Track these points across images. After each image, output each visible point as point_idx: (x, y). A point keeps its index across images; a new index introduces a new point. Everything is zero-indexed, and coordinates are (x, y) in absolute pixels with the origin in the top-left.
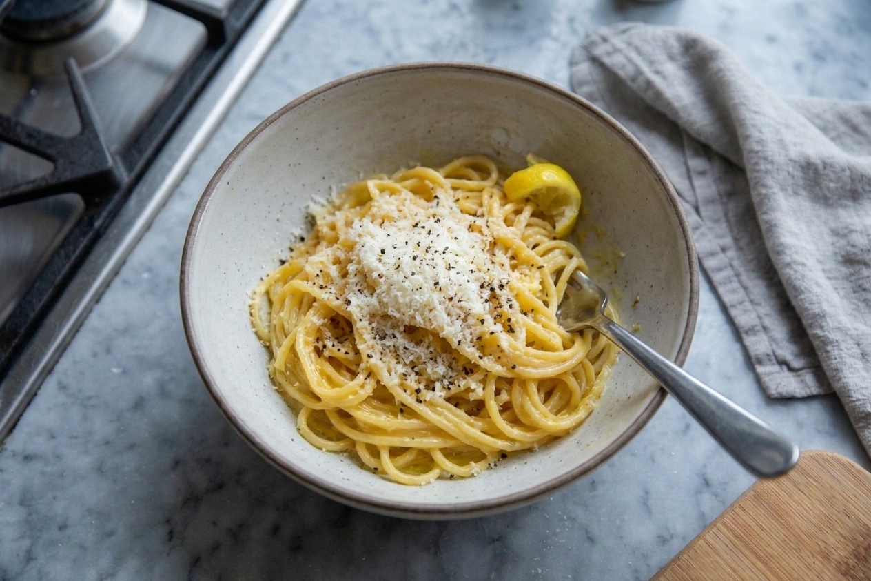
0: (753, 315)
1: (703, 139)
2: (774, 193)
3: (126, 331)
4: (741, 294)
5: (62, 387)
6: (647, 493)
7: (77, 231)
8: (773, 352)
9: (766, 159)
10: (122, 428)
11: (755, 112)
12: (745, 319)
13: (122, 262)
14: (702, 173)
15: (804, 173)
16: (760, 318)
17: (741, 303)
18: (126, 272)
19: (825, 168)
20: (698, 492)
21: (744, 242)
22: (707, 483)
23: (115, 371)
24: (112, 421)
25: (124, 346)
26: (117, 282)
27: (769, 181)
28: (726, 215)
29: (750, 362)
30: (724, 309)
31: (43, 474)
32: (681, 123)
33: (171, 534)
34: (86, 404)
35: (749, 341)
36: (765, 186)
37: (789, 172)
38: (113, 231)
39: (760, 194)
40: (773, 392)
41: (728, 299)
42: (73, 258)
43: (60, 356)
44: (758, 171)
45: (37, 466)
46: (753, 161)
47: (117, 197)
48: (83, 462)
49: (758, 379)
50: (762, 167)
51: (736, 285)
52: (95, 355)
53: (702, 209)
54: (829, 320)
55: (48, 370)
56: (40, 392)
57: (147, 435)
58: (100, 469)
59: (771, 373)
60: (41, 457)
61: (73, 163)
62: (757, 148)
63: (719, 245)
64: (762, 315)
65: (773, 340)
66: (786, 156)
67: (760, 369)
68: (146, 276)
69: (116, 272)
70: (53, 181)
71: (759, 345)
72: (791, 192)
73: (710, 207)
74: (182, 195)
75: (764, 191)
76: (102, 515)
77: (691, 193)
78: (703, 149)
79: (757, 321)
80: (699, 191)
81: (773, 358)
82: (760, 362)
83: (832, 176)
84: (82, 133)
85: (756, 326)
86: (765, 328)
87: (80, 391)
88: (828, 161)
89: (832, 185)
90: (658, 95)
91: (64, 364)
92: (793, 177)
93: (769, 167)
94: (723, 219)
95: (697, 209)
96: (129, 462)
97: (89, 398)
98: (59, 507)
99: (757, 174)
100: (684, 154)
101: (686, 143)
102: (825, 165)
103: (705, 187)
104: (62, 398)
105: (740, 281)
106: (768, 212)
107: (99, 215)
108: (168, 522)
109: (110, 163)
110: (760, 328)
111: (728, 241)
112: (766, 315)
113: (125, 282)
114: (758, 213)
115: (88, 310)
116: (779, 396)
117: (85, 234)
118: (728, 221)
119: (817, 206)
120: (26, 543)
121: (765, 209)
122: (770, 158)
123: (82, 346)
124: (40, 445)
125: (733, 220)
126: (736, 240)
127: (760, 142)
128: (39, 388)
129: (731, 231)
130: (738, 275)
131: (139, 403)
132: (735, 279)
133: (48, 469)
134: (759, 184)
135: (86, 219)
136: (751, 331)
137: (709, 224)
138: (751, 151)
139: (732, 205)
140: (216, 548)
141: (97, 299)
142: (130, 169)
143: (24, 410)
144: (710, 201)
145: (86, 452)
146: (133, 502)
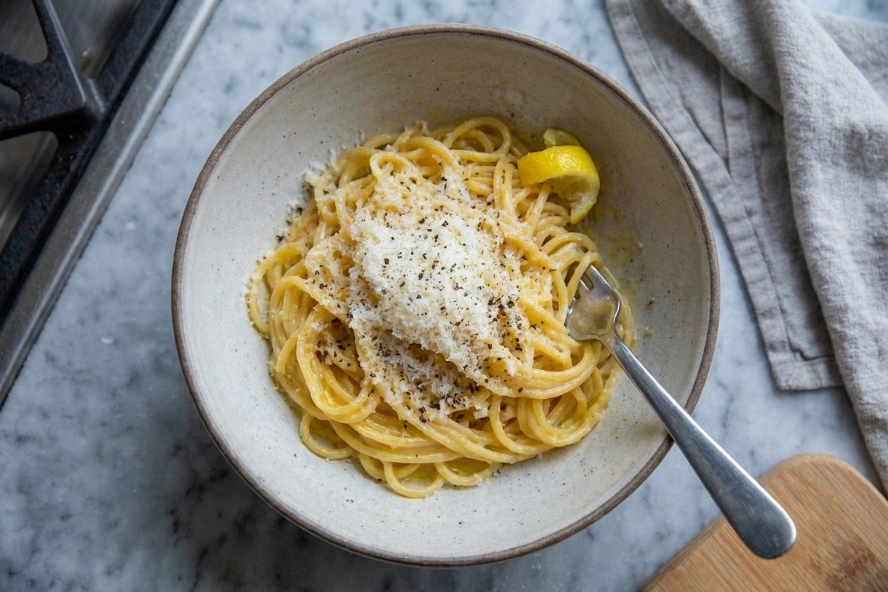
0: (772, 296)
1: (742, 80)
2: (811, 166)
3: (113, 294)
4: (762, 270)
5: (50, 359)
7: (51, 175)
8: (788, 339)
9: (807, 125)
10: (118, 407)
11: (803, 66)
12: (762, 300)
13: (105, 207)
14: (737, 118)
15: (848, 142)
16: (779, 298)
17: (761, 279)
18: (108, 221)
19: (870, 137)
21: (772, 204)
23: (106, 341)
24: (106, 399)
25: (112, 309)
26: (100, 231)
27: (807, 151)
28: (757, 169)
29: (763, 347)
30: (743, 285)
31: (39, 457)
32: (720, 57)
33: (176, 524)
34: (78, 379)
35: (765, 324)
36: (803, 157)
37: (830, 142)
38: (91, 175)
39: (796, 165)
40: (783, 385)
41: (749, 274)
42: (50, 209)
44: (799, 139)
45: (32, 447)
46: (792, 126)
48: (77, 444)
49: (769, 367)
50: (803, 135)
51: (758, 257)
52: (82, 322)
53: (732, 163)
54: (850, 315)
55: (34, 340)
56: (27, 363)
57: (144, 416)
58: (98, 453)
59: (785, 362)
60: (35, 439)
61: (41, 98)
62: (800, 111)
63: (745, 207)
64: (781, 296)
65: (789, 325)
66: (830, 123)
67: (774, 357)
68: (131, 226)
69: (98, 222)
71: (774, 329)
72: (830, 163)
73: (742, 161)
74: (164, 122)
75: (801, 162)
76: (105, 504)
77: (722, 141)
78: (741, 90)
79: (775, 303)
80: (731, 140)
81: (787, 345)
82: (773, 348)
83: (877, 146)
84: (49, 59)
85: (774, 308)
86: (783, 311)
87: (69, 364)
88: (876, 130)
89: (876, 157)
90: (698, 23)
91: (50, 332)
92: (835, 147)
93: (810, 135)
94: (754, 176)
95: (726, 161)
96: (128, 446)
97: (81, 372)
98: (60, 495)
99: (795, 141)
100: (719, 90)
101: (723, 89)
102: (871, 133)
103: (739, 136)
104: (51, 372)
105: (763, 254)
107: (74, 155)
108: (173, 512)
109: (84, 100)
110: (778, 310)
111: (755, 204)
112: (787, 296)
113: (109, 233)
115: (71, 268)
116: (788, 388)
117: (61, 179)
118: (759, 178)
119: (856, 177)
120: (28, 534)
121: (799, 182)
122: (812, 125)
123: (68, 310)
124: (33, 425)
125: (764, 177)
126: (764, 201)
127: (805, 104)
128: (26, 359)
129: (761, 190)
130: (761, 245)
131: (134, 380)
132: (758, 250)
133: (44, 452)
134: (797, 153)
135: (60, 160)
136: (769, 314)
137: (737, 181)
138: (793, 114)
139: (765, 161)
140: (222, 540)
141: (80, 253)
142: (105, 95)
143: (13, 384)
144: (741, 154)
145: (82, 434)
146: (135, 490)
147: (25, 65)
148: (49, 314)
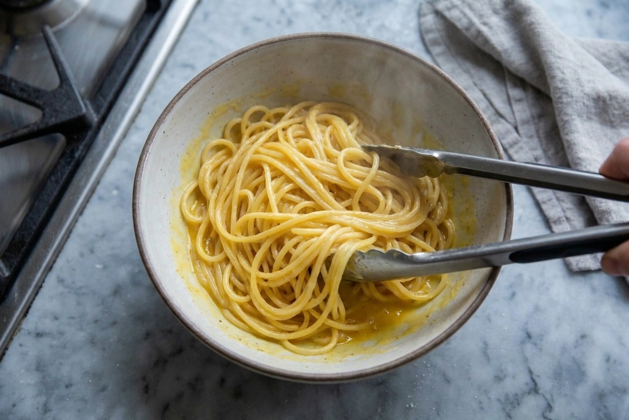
0: (559, 209)
1: (520, 75)
2: (573, 119)
3: (103, 236)
5: (61, 281)
6: (486, 344)
7: (62, 162)
9: (567, 94)
10: (106, 310)
11: (560, 58)
12: (553, 212)
13: (98, 182)
14: (519, 100)
15: (595, 104)
16: (564, 211)
17: (550, 200)
18: (100, 190)
19: (610, 99)
20: (523, 343)
21: (551, 152)
22: (529, 336)
23: (98, 266)
24: (98, 305)
25: (103, 248)
26: (95, 198)
27: (569, 110)
28: (537, 131)
30: (538, 205)
31: (51, 346)
32: (504, 63)
33: (146, 389)
34: (79, 293)
35: (556, 227)
36: (566, 114)
37: (584, 103)
38: (88, 160)
39: (563, 120)
40: (574, 268)
41: (540, 198)
42: (61, 182)
43: (57, 257)
44: (561, 103)
45: (45, 341)
46: (558, 95)
47: (90, 133)
48: (80, 336)
50: (565, 100)
52: (82, 255)
53: (520, 128)
54: (614, 216)
55: (50, 268)
56: (44, 285)
57: (124, 315)
58: (92, 341)
60: (49, 333)
61: (55, 111)
62: (560, 85)
63: (533, 155)
64: (565, 209)
66: (582, 91)
68: (115, 192)
69: (93, 191)
70: (42, 126)
72: (585, 118)
73: (526, 126)
74: (137, 128)
75: (566, 118)
76: (96, 376)
77: (511, 116)
78: (520, 82)
79: (562, 214)
80: (518, 115)
83: (616, 106)
84: (61, 86)
85: (562, 217)
86: (568, 219)
87: (73, 283)
88: (613, 94)
89: (616, 112)
91: (60, 262)
92: (587, 106)
93: (569, 99)
94: (536, 136)
95: (516, 128)
96: (112, 334)
97: (81, 288)
98: (65, 371)
99: (560, 106)
100: (505, 86)
101: (507, 78)
102: (612, 97)
103: (522, 110)
104: (61, 289)
106: (569, 133)
107: (78, 149)
108: (144, 378)
109: (84, 110)
110: (564, 218)
111: (539, 153)
112: (569, 209)
113: (101, 198)
114: (562, 134)
115: (75, 220)
116: (578, 270)
117: (69, 163)
118: (539, 137)
119: (605, 128)
120: (43, 399)
121: (566, 131)
122: (569, 93)
123: (72, 248)
124: (48, 325)
125: (542, 136)
126: (545, 151)
127: (562, 81)
128: (43, 282)
129: (542, 145)
131: (117, 291)
133: (55, 342)
134: (563, 112)
135: (68, 152)
136: (558, 221)
137: (525, 139)
138: (557, 88)
139: (542, 125)
140: (180, 396)
141: (81, 212)
142: (97, 111)
143: (34, 299)
144: (525, 122)
145: (81, 329)
146: (118, 365)
147: (45, 93)
148: (60, 252)
